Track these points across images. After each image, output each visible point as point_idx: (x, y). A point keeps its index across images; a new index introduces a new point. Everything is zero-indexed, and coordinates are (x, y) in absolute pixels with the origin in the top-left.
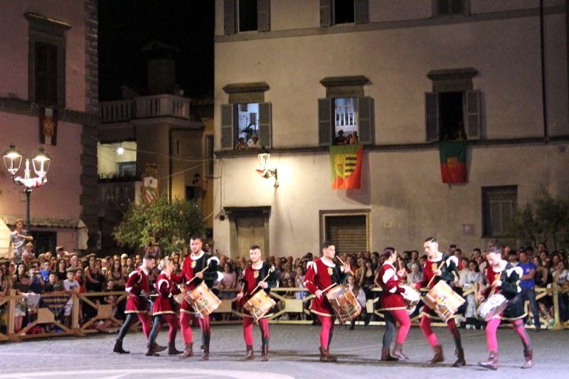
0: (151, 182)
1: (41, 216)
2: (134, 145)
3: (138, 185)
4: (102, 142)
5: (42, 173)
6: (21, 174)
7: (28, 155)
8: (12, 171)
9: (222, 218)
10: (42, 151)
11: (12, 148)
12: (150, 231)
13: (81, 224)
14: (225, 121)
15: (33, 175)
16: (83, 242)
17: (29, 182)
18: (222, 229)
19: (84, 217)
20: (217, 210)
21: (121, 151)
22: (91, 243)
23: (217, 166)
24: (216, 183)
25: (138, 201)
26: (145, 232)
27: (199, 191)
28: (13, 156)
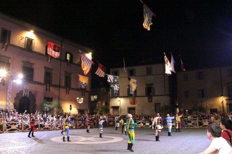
0: (100, 102)
1: (82, 108)
2: (97, 96)
3: (97, 102)
4: (92, 95)
5: (82, 101)
6: (79, 101)
7: (80, 98)
8: (78, 101)
9: (111, 108)
10: (82, 97)
11: (78, 97)
12: (99, 110)
13: (88, 109)
14: (112, 92)
15: (81, 101)
16: (89, 112)
17: (80, 103)
18: (111, 110)
19: (89, 108)
20: (110, 107)
21: (95, 97)
22: (90, 112)
23: (110, 99)
24: (110, 102)
25: (97, 105)
26: (98, 111)
27: (107, 104)
28: (78, 98)
